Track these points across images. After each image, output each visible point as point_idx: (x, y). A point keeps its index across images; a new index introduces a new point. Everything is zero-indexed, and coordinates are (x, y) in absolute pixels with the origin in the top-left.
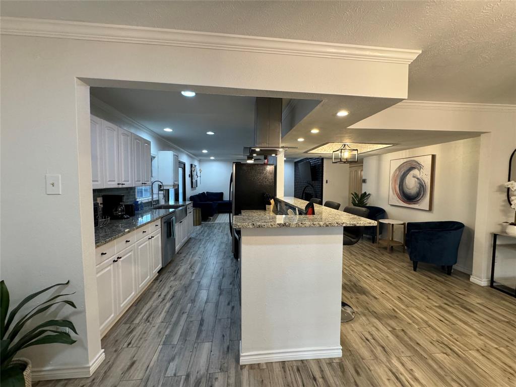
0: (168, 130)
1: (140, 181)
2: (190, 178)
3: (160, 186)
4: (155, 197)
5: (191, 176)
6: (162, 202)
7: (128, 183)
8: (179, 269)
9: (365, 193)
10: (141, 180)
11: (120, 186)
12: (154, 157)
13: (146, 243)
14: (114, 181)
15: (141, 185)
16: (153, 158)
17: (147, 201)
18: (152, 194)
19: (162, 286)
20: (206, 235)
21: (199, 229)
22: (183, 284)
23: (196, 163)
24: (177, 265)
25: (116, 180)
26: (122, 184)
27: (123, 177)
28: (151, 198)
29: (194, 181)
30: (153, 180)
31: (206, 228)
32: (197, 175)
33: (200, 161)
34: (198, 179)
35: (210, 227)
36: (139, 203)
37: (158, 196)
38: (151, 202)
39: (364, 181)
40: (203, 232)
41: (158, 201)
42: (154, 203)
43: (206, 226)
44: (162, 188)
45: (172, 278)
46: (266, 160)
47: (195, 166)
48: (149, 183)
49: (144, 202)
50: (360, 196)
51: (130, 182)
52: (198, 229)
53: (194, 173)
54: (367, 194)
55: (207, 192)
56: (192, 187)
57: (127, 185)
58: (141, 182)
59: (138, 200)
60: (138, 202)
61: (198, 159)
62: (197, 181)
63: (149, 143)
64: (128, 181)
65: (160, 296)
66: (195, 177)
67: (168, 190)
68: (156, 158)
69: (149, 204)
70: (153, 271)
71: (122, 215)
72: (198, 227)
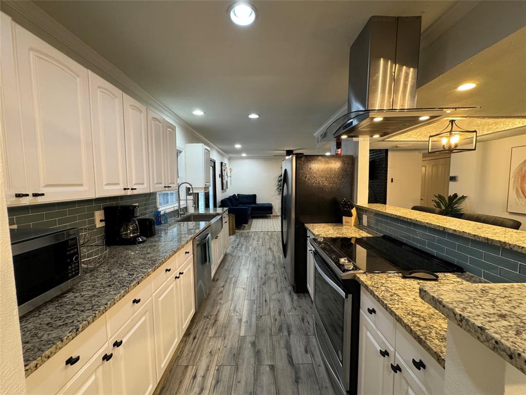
0: (198, 113)
1: (161, 183)
2: (220, 178)
3: (188, 189)
4: (183, 204)
5: (221, 176)
6: (191, 211)
7: (142, 186)
8: (218, 311)
9: (455, 195)
10: (163, 182)
11: (129, 193)
12: (181, 152)
13: (172, 285)
14: (118, 184)
15: (164, 189)
16: (179, 152)
17: (172, 209)
18: (179, 200)
19: (197, 351)
20: (243, 249)
21: (235, 241)
22: (229, 347)
23: (226, 161)
24: (215, 303)
25: (121, 182)
26: (132, 189)
27: (134, 177)
28: (177, 205)
29: (225, 182)
30: (179, 181)
31: (242, 239)
32: (227, 175)
33: (230, 159)
34: (229, 179)
35: (247, 237)
36: (162, 213)
37: (187, 202)
38: (177, 210)
39: (453, 179)
40: (240, 246)
41: (186, 208)
42: (182, 213)
43: (241, 235)
44: (191, 192)
45: (211, 333)
46: (340, 150)
47: (225, 164)
48: (174, 186)
49: (168, 211)
50: (447, 199)
51: (145, 185)
52: (233, 240)
53: (224, 173)
54: (460, 195)
55: (238, 195)
56: (222, 189)
57: (140, 190)
58: (163, 185)
59: (160, 210)
60: (160, 212)
61: (229, 157)
62: (227, 181)
63: (173, 128)
64: (143, 184)
65: (195, 377)
66: (225, 177)
67: (198, 193)
68: (183, 154)
69: (176, 213)
70: (182, 325)
71: (135, 238)
72: (233, 237)
